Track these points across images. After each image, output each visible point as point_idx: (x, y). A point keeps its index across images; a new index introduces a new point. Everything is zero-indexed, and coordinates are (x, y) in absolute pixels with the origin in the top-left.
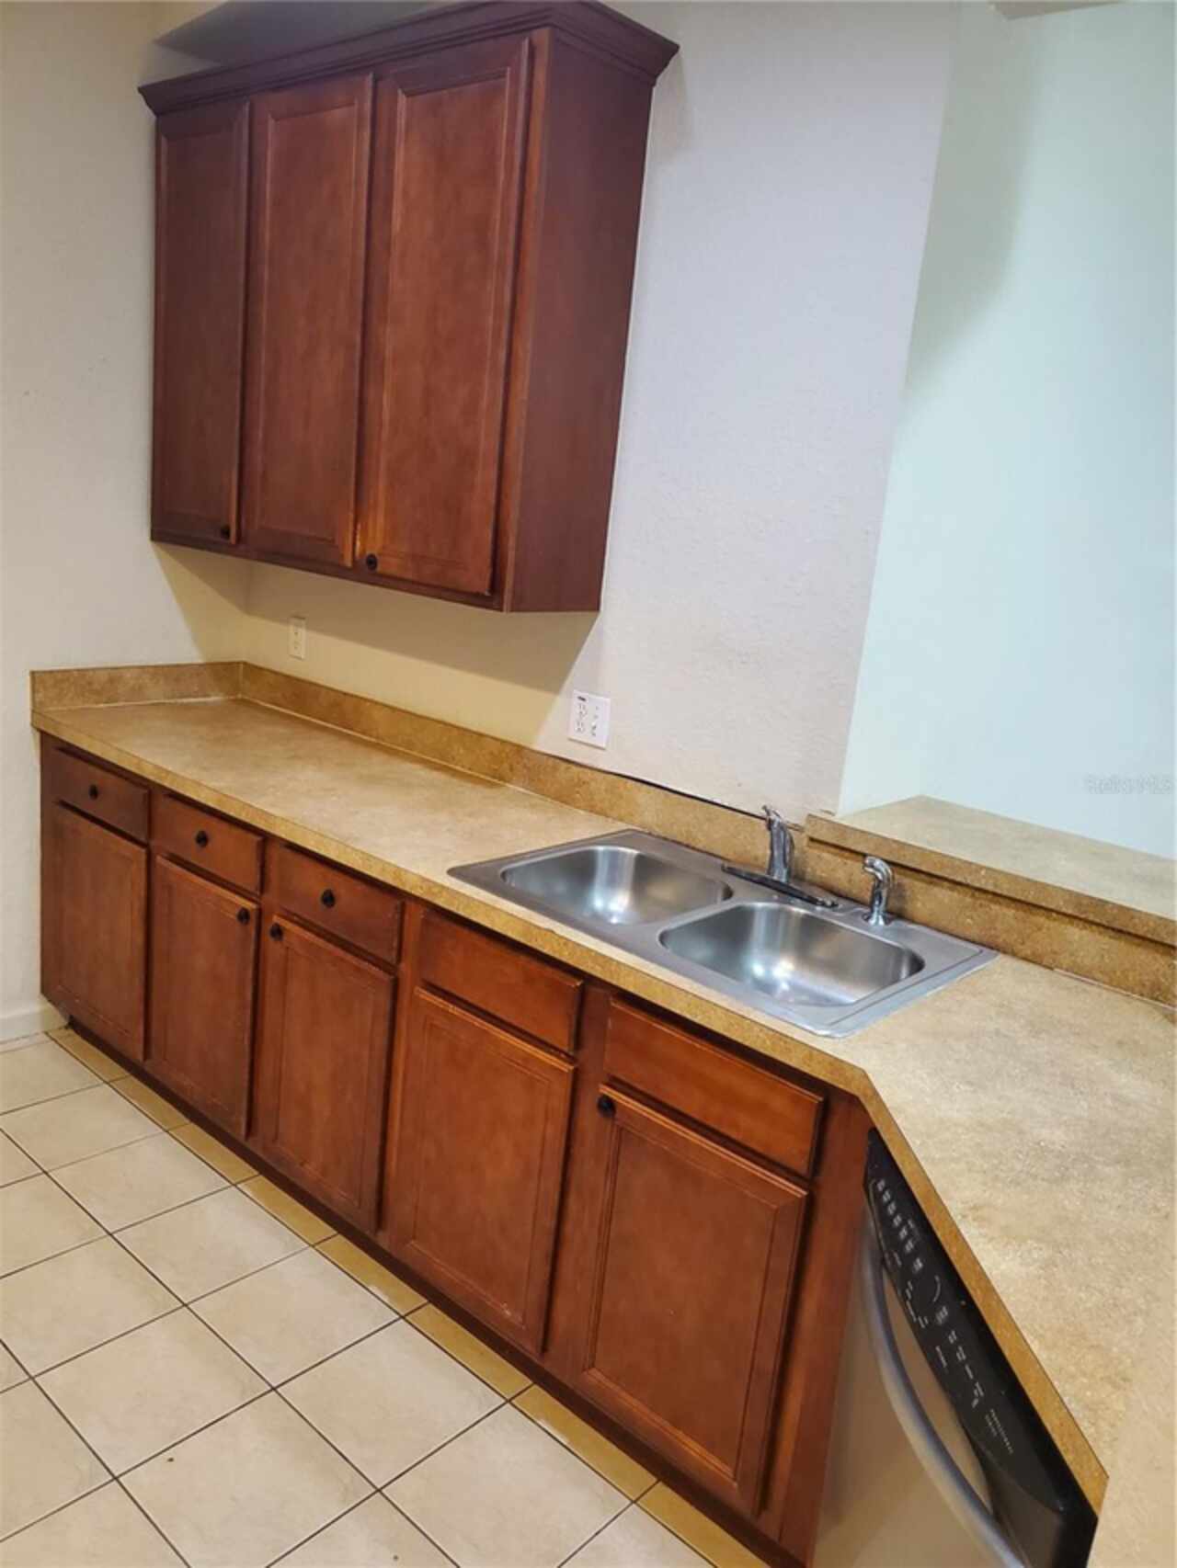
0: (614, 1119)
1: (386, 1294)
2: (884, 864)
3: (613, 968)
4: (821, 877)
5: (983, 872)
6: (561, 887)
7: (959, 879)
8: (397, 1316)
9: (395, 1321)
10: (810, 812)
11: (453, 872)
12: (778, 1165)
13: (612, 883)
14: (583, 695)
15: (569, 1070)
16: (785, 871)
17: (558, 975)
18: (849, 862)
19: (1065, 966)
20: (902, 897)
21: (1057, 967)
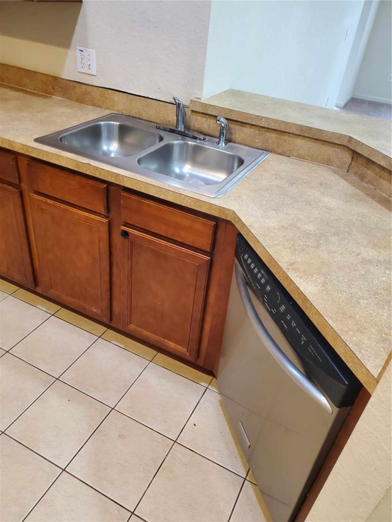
0: (128, 238)
1: (45, 307)
2: (224, 119)
3: (120, 178)
4: (197, 127)
5: (264, 120)
6: (87, 143)
7: (254, 123)
8: (51, 315)
9: (50, 317)
10: (191, 99)
11: (37, 140)
12: (197, 249)
13: (110, 138)
14: (81, 48)
15: (107, 221)
16: (183, 126)
17: (94, 183)
18: (209, 120)
19: (294, 155)
20: (231, 133)
21: (291, 156)
